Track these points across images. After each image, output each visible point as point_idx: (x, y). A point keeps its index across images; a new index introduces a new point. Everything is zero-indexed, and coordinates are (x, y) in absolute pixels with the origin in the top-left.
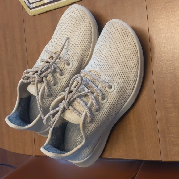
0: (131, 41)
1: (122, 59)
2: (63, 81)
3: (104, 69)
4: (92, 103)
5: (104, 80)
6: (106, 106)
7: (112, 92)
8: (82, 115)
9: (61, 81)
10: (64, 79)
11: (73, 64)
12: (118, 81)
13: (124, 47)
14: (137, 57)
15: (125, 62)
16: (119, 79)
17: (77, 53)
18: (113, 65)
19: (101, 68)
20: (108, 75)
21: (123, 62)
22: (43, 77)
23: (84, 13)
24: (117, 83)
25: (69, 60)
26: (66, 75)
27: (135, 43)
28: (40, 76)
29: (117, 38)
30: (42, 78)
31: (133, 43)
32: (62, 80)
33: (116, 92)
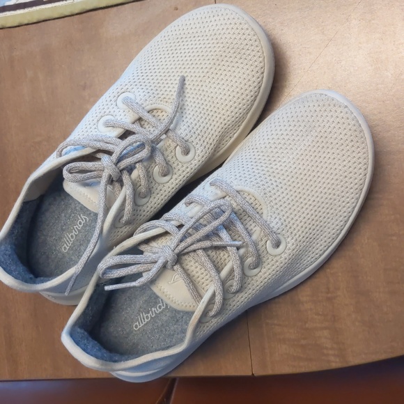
0: (360, 160)
1: (324, 192)
2: (163, 189)
3: (274, 197)
4: (232, 271)
5: (268, 222)
6: (253, 285)
7: (276, 256)
8: (202, 298)
9: (159, 188)
10: (167, 185)
11: (195, 153)
12: (297, 236)
13: (340, 167)
14: (358, 199)
15: (327, 201)
16: (300, 232)
17: (210, 128)
18: (298, 197)
19: (269, 194)
20: (281, 216)
21: (324, 198)
22: (123, 169)
23: (255, 37)
24: (294, 239)
25: (190, 140)
26: (175, 177)
27: (365, 169)
28: (116, 164)
29: (332, 140)
30: (121, 171)
31: (363, 168)
32: (161, 186)
33: (286, 259)
